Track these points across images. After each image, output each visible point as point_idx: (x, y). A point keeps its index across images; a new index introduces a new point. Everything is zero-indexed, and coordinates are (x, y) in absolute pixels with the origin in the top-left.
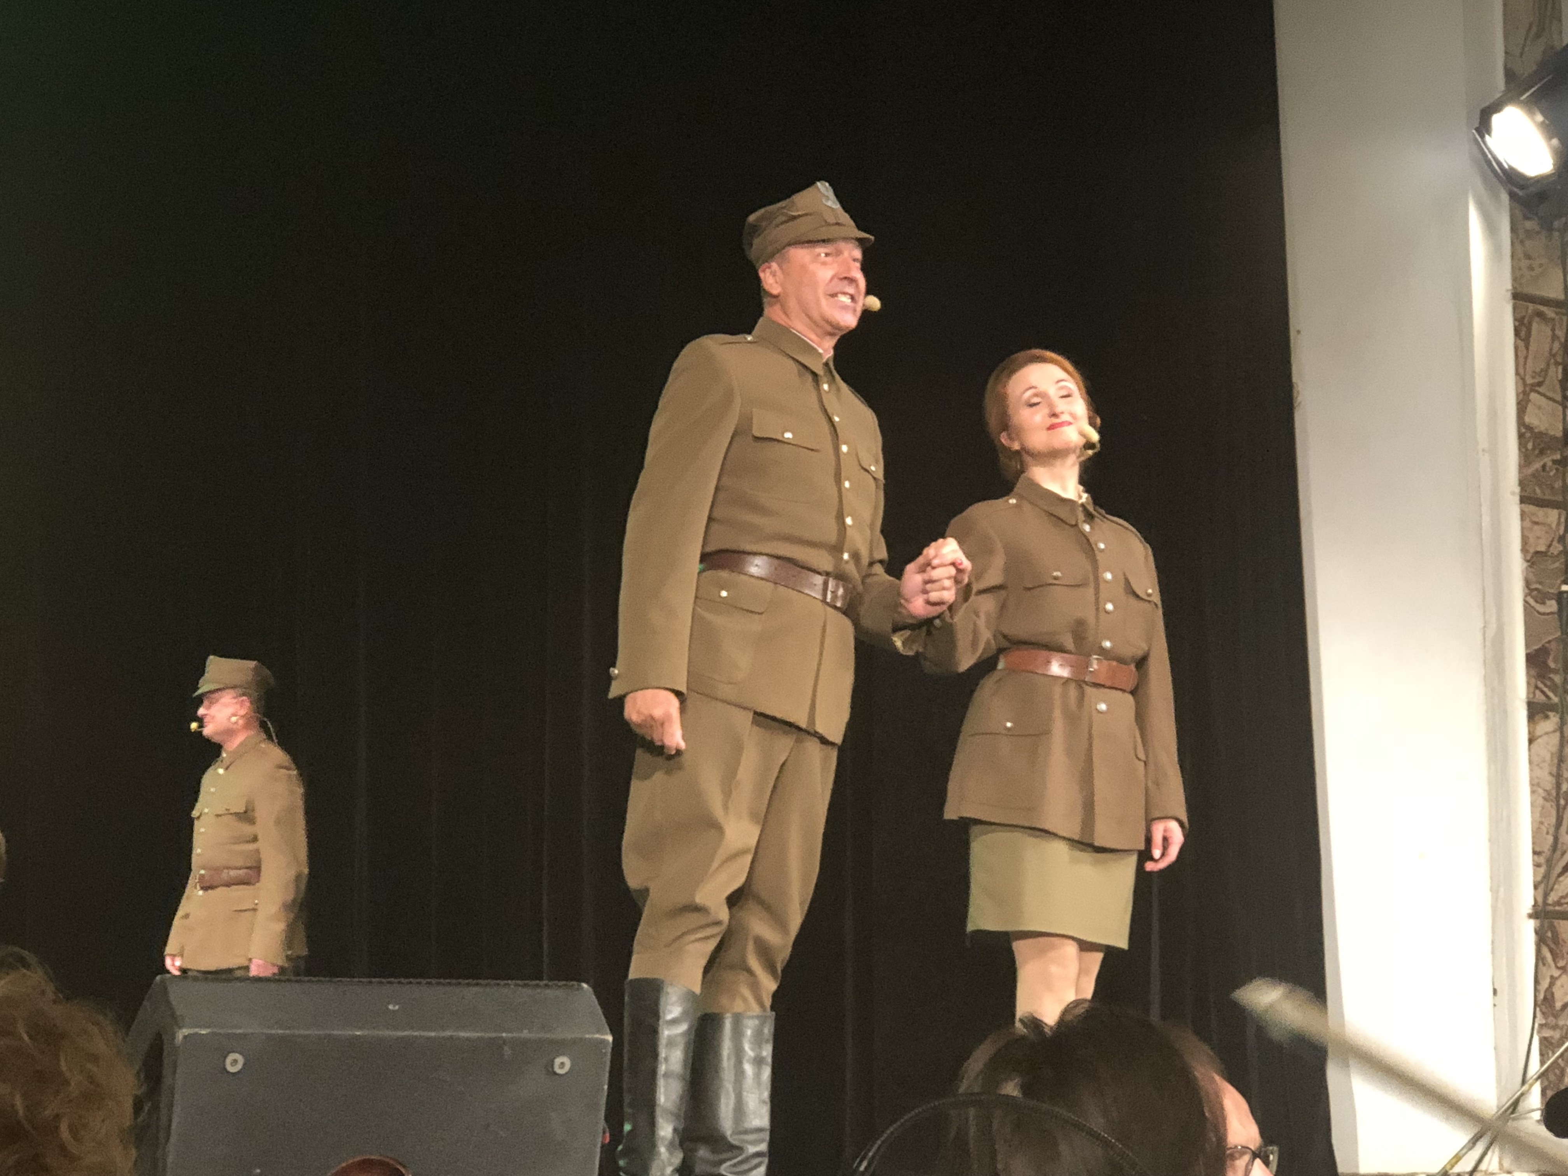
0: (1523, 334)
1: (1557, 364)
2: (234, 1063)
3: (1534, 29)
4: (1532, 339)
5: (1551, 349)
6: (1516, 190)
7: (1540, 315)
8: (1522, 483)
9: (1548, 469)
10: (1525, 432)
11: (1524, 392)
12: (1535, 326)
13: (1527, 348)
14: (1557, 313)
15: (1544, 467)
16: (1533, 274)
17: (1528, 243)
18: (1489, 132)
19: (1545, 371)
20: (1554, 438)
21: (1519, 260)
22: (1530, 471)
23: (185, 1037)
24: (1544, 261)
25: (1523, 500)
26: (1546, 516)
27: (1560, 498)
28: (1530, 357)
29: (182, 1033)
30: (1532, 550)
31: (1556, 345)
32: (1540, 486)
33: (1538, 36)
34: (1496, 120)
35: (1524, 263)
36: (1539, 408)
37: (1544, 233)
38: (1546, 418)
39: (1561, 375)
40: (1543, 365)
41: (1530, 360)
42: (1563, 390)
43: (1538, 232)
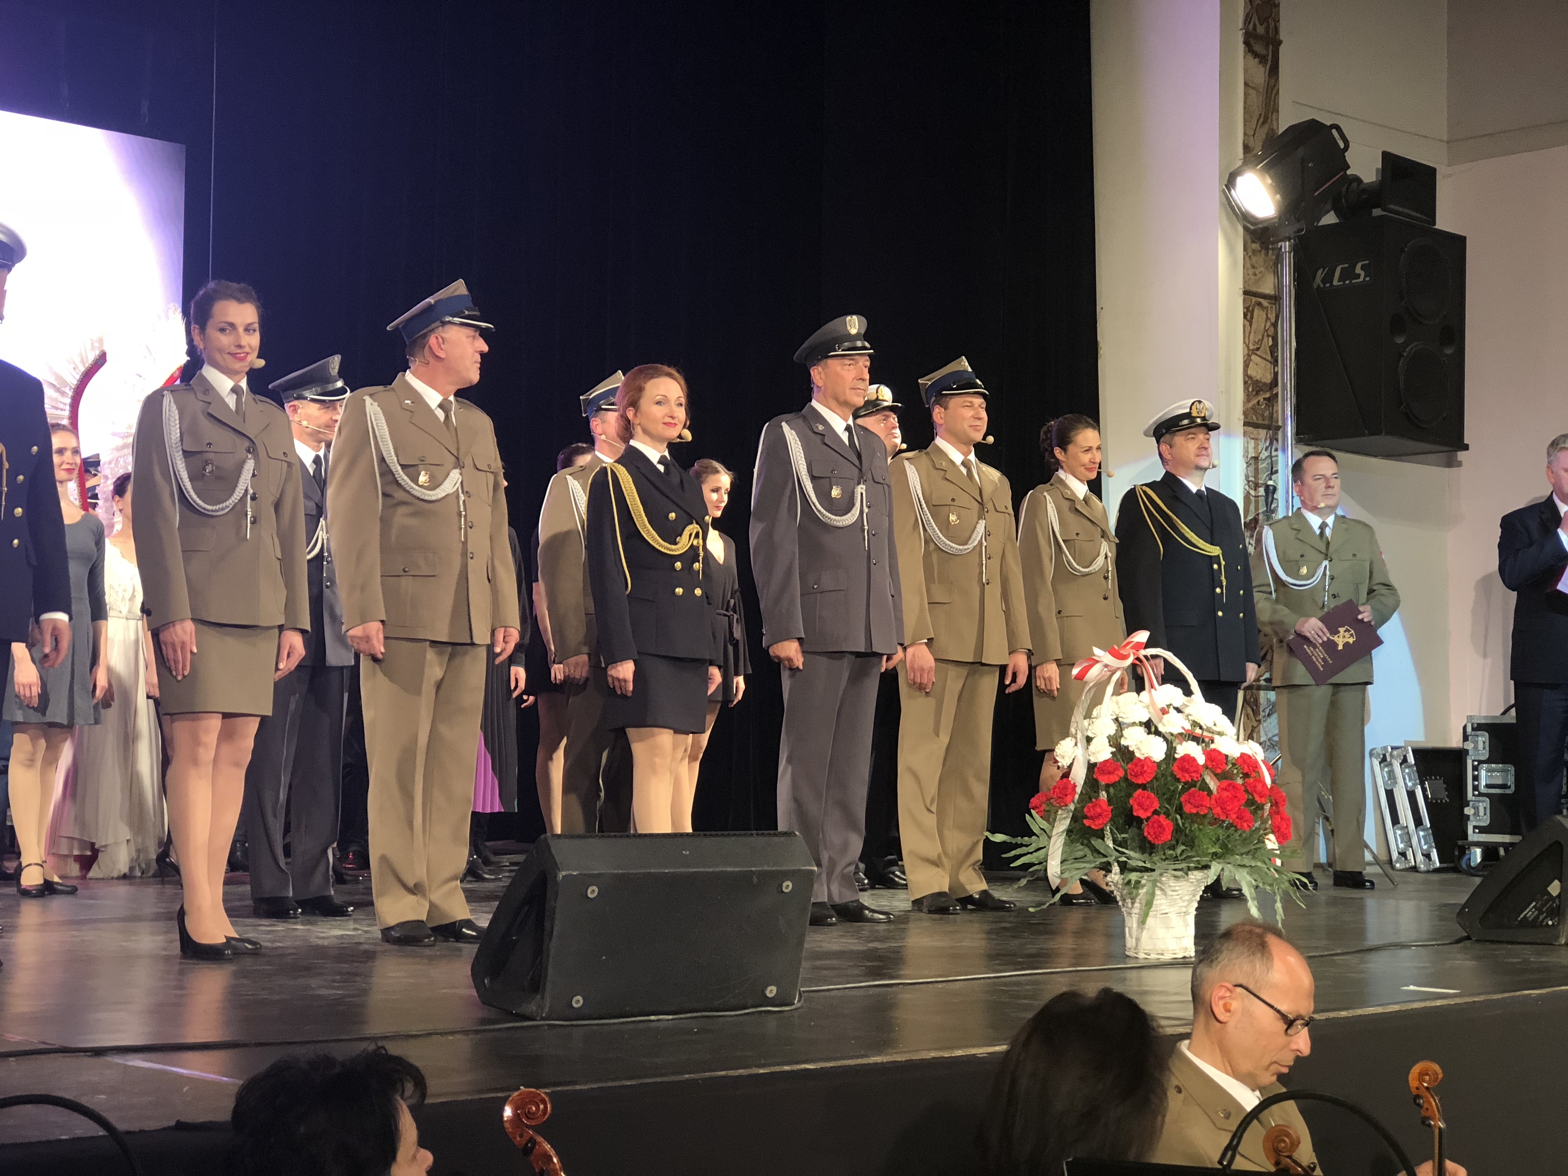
0: (1249, 317)
1: (1268, 336)
2: (593, 892)
3: (1262, 120)
4: (1254, 320)
5: (1265, 327)
6: (1249, 225)
7: (1260, 304)
8: (1245, 414)
9: (1260, 403)
10: (1248, 380)
11: (1249, 355)
12: (1256, 312)
13: (1251, 325)
14: (1270, 303)
15: (1258, 402)
16: (1256, 277)
17: (1253, 258)
18: (1234, 188)
19: (1261, 341)
20: (1265, 384)
21: (1248, 269)
22: (1250, 405)
23: (564, 877)
24: (1262, 269)
25: (1246, 424)
26: (1258, 433)
27: (1266, 422)
28: (1253, 332)
29: (561, 874)
30: (1249, 456)
31: (1268, 324)
32: (1256, 415)
33: (1263, 123)
34: (1239, 180)
35: (1251, 271)
36: (1257, 365)
37: (1263, 252)
38: (1261, 371)
39: (1271, 343)
40: (1260, 337)
41: (1252, 334)
42: (1272, 352)
43: (1260, 251)
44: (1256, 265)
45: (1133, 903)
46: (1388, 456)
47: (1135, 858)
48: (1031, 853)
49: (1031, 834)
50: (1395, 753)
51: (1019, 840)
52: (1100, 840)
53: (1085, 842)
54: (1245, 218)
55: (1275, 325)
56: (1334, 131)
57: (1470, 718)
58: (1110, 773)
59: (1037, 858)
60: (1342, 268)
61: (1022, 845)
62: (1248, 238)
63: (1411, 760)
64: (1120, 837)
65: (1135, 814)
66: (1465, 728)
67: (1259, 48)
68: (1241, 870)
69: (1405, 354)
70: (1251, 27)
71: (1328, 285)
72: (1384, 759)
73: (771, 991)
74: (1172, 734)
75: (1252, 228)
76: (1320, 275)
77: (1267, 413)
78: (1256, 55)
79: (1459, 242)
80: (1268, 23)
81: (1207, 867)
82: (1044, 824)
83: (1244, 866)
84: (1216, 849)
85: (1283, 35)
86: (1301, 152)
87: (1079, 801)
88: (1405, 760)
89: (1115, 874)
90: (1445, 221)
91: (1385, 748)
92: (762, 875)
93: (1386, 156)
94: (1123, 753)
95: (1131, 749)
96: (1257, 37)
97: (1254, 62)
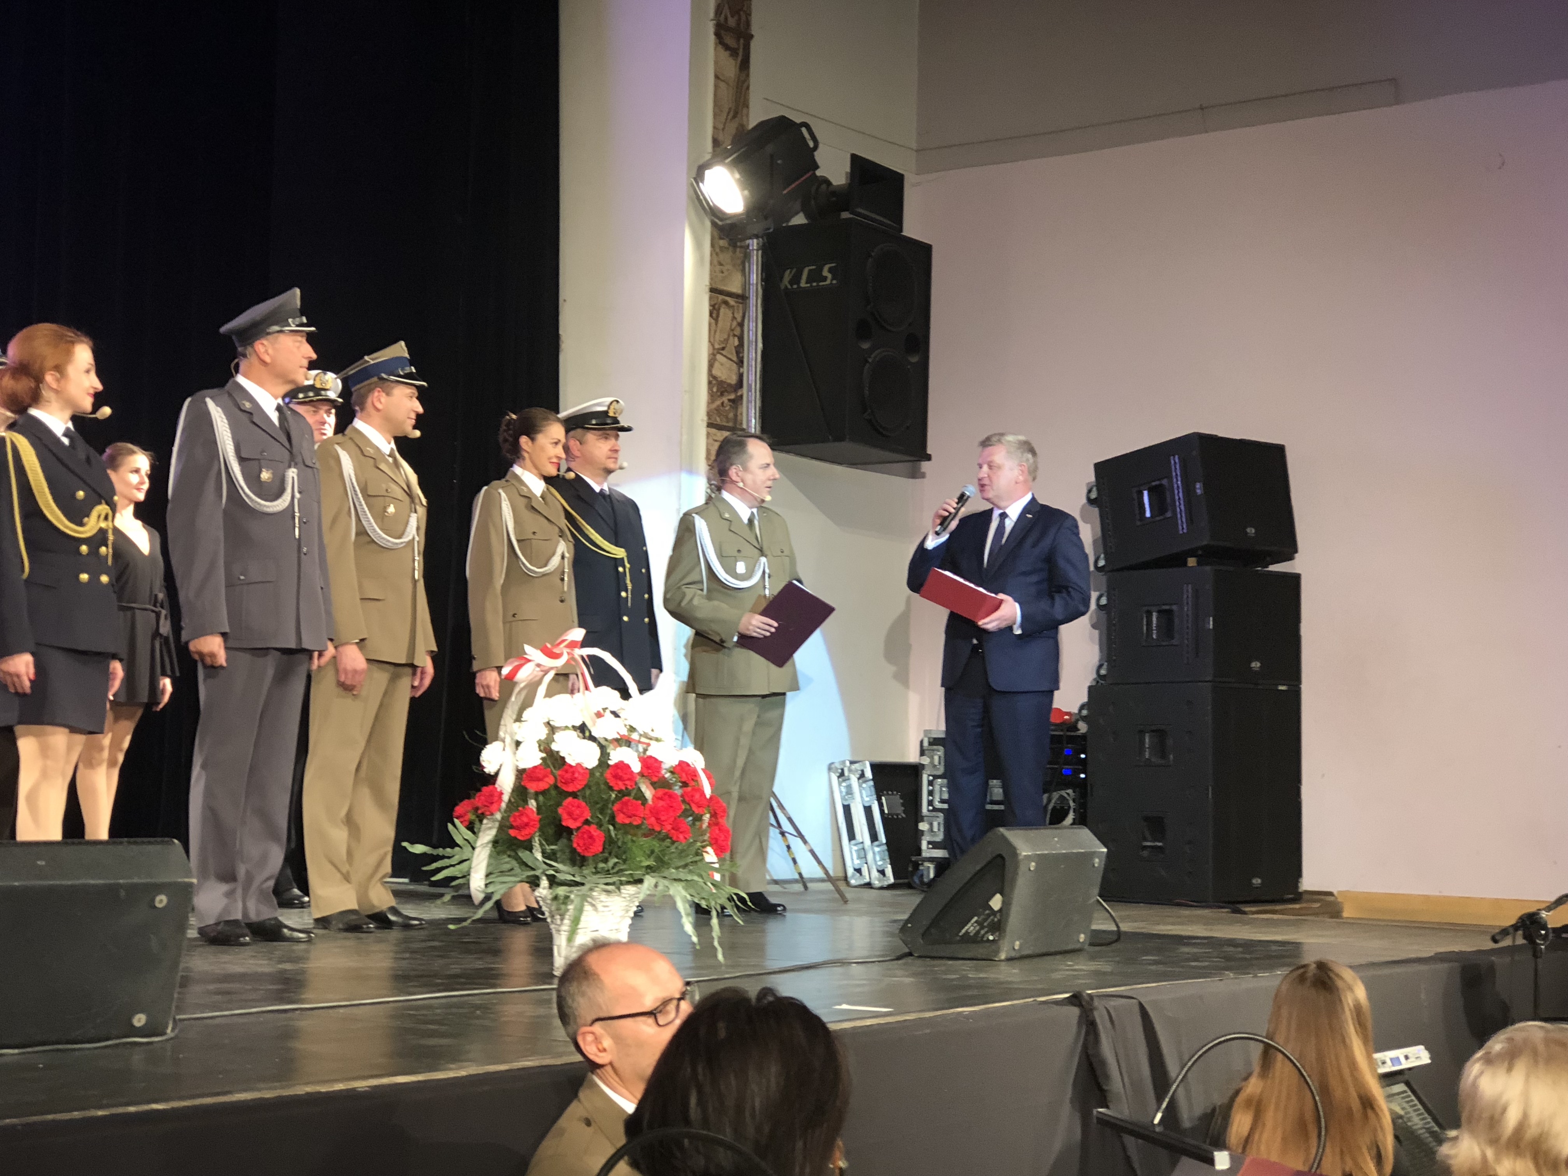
0: (714, 315)
1: (735, 336)
3: (732, 113)
4: (720, 319)
5: (731, 326)
6: (717, 221)
7: (726, 303)
8: (709, 414)
9: (725, 405)
10: (712, 381)
11: (714, 355)
12: (722, 311)
13: (716, 325)
14: (736, 302)
15: (723, 403)
16: (723, 275)
17: (720, 254)
18: (702, 181)
19: (726, 341)
20: (730, 385)
21: (715, 266)
22: (714, 406)
24: (730, 267)
25: (710, 425)
27: (730, 424)
28: (718, 331)
31: (735, 323)
32: (719, 417)
33: (734, 117)
34: (708, 173)
35: (718, 268)
36: (722, 365)
37: (731, 249)
38: (726, 372)
39: (736, 343)
40: (726, 336)
41: (718, 334)
42: (738, 353)
43: (728, 248)
44: (722, 262)
45: (562, 920)
46: (853, 464)
47: (565, 872)
48: (453, 866)
49: (453, 844)
50: (854, 767)
51: (440, 852)
52: (528, 852)
53: (513, 854)
54: (714, 213)
55: (741, 325)
56: (804, 130)
57: (926, 732)
58: (539, 780)
59: (460, 871)
60: (810, 271)
61: (443, 857)
62: (716, 234)
63: (869, 774)
64: (549, 848)
65: (564, 824)
66: (922, 742)
67: (730, 41)
68: (676, 884)
69: (870, 360)
70: (722, 18)
71: (795, 286)
72: (842, 774)
73: (139, 1020)
74: (606, 740)
75: (720, 223)
76: (787, 276)
77: (731, 415)
78: (727, 47)
79: (925, 250)
80: (740, 16)
81: (640, 881)
82: (468, 835)
83: (680, 880)
84: (651, 862)
85: (755, 29)
86: (770, 148)
87: (505, 811)
88: (862, 775)
89: (544, 888)
90: (912, 229)
91: (844, 762)
92: (132, 889)
93: (855, 159)
94: (554, 759)
95: (562, 754)
96: (728, 29)
97: (724, 55)
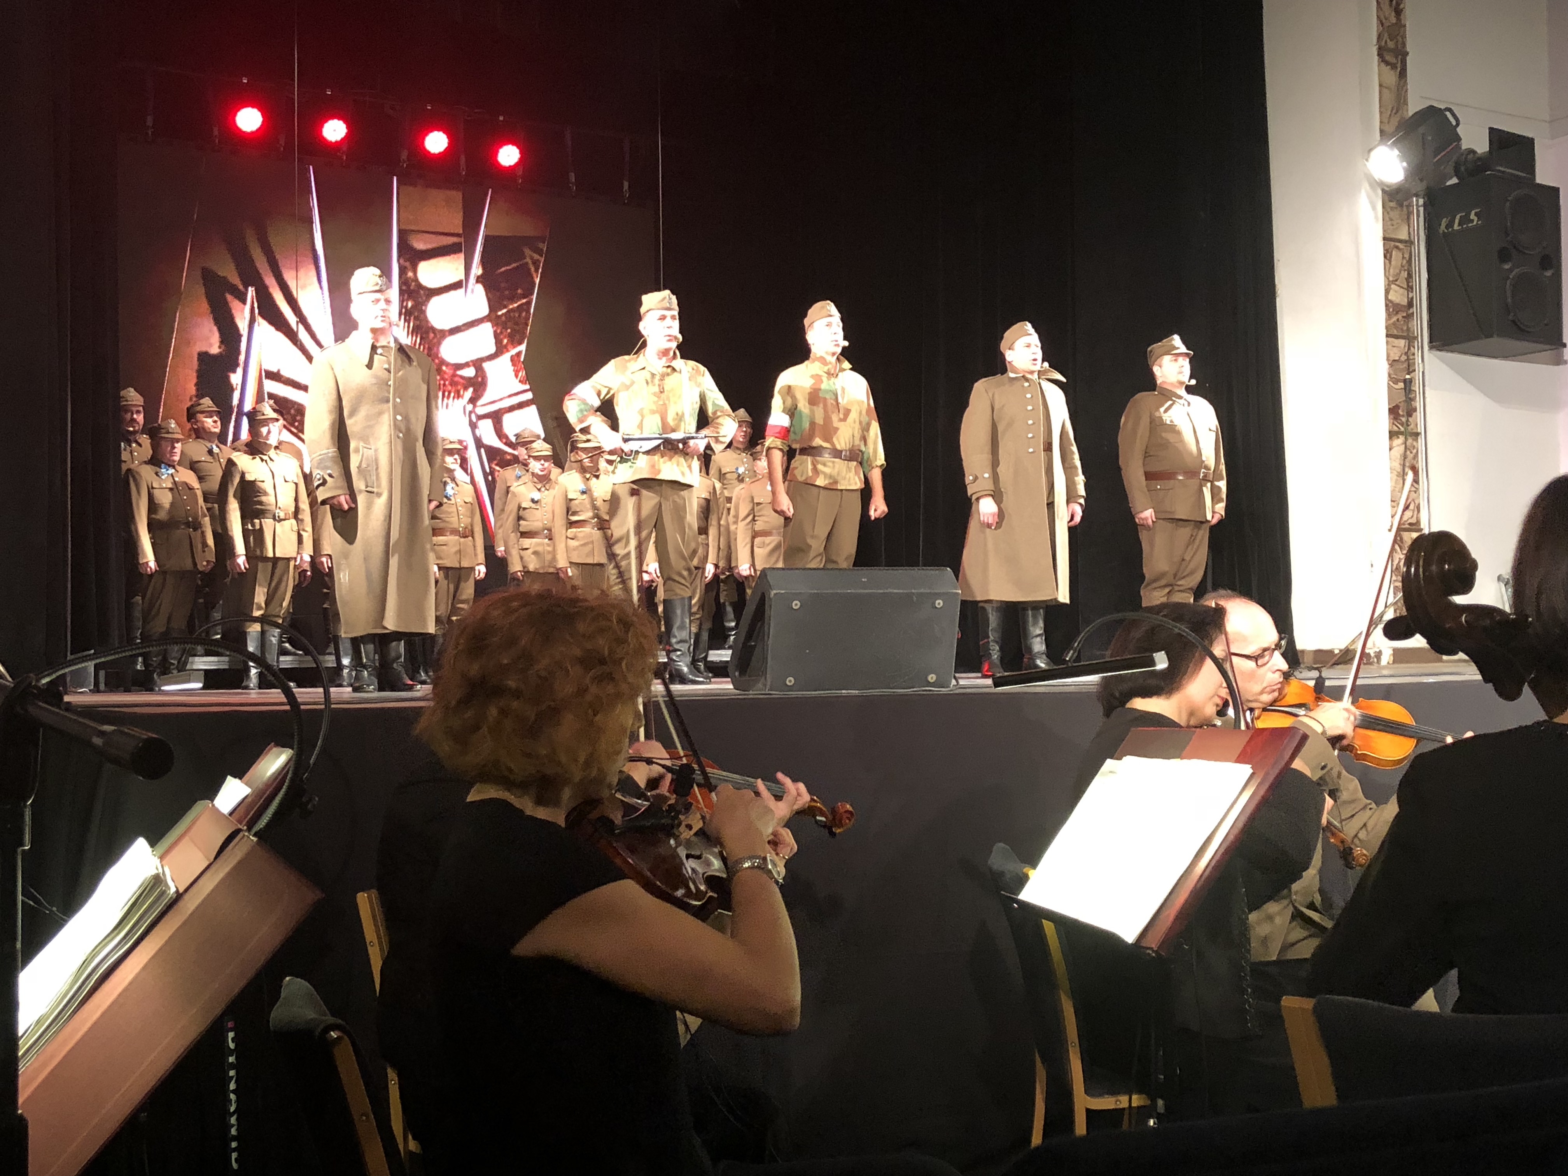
0: (1388, 256)
1: (1405, 270)
2: (796, 604)
3: (1394, 111)
4: (1393, 259)
5: (1401, 263)
6: (1385, 190)
7: (1397, 247)
8: (1387, 328)
9: (1400, 320)
10: (1388, 303)
11: (1389, 285)
12: (1394, 253)
13: (1390, 263)
14: (1404, 246)
15: (1398, 320)
16: (1393, 227)
17: (1391, 213)
18: (1368, 162)
19: (1398, 274)
20: (1402, 306)
21: (1386, 221)
22: (1391, 322)
23: (775, 594)
24: (1399, 221)
25: (1387, 336)
26: (1398, 342)
27: (1405, 334)
28: (1391, 268)
29: (773, 592)
30: (1392, 359)
31: (1405, 262)
32: (1396, 329)
33: (1396, 113)
34: (1373, 154)
35: (1389, 223)
36: (1396, 292)
37: (1399, 208)
38: (1399, 296)
39: (1405, 274)
40: (1397, 271)
41: (1391, 270)
42: (1408, 283)
43: (1396, 208)
44: (1393, 218)
46: (1505, 357)
54: (1382, 184)
55: (1409, 262)
56: (1448, 114)
60: (1461, 217)
62: (1386, 198)
67: (1389, 58)
69: (1511, 277)
70: (1383, 43)
71: (1450, 230)
73: (932, 678)
75: (1387, 191)
76: (1444, 223)
77: (1405, 328)
78: (1387, 63)
79: (1554, 192)
80: (1397, 39)
85: (1409, 48)
86: (1421, 130)
90: (1543, 176)
93: (1491, 130)
96: (1389, 50)
97: (1386, 69)
